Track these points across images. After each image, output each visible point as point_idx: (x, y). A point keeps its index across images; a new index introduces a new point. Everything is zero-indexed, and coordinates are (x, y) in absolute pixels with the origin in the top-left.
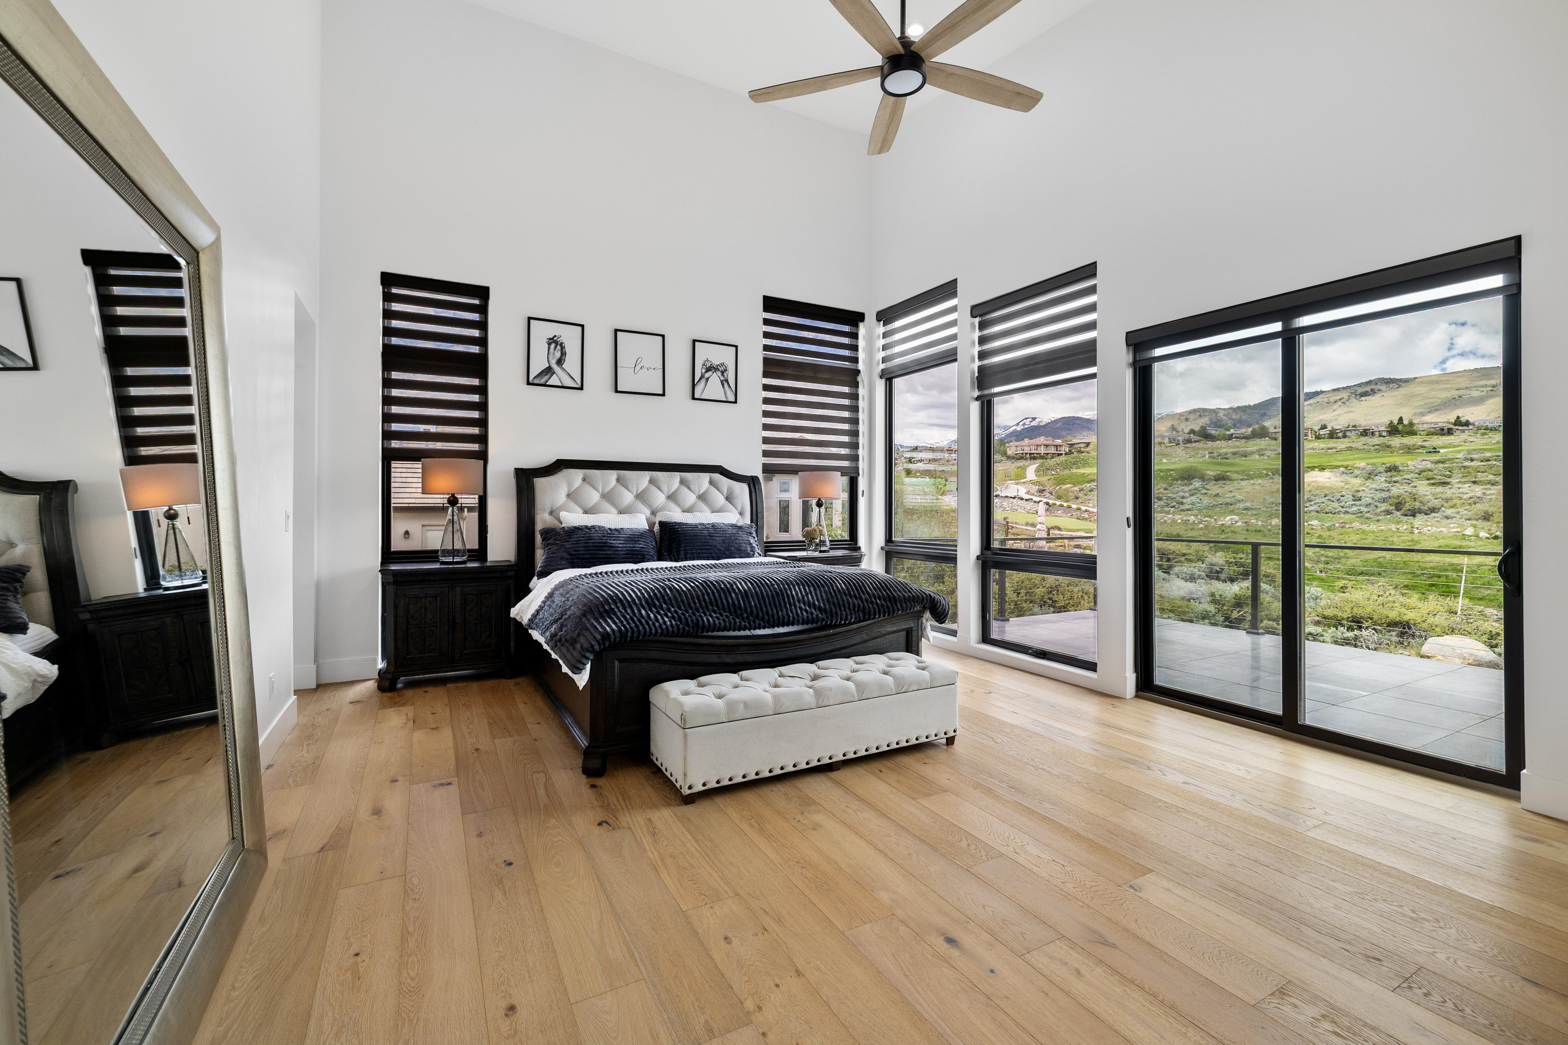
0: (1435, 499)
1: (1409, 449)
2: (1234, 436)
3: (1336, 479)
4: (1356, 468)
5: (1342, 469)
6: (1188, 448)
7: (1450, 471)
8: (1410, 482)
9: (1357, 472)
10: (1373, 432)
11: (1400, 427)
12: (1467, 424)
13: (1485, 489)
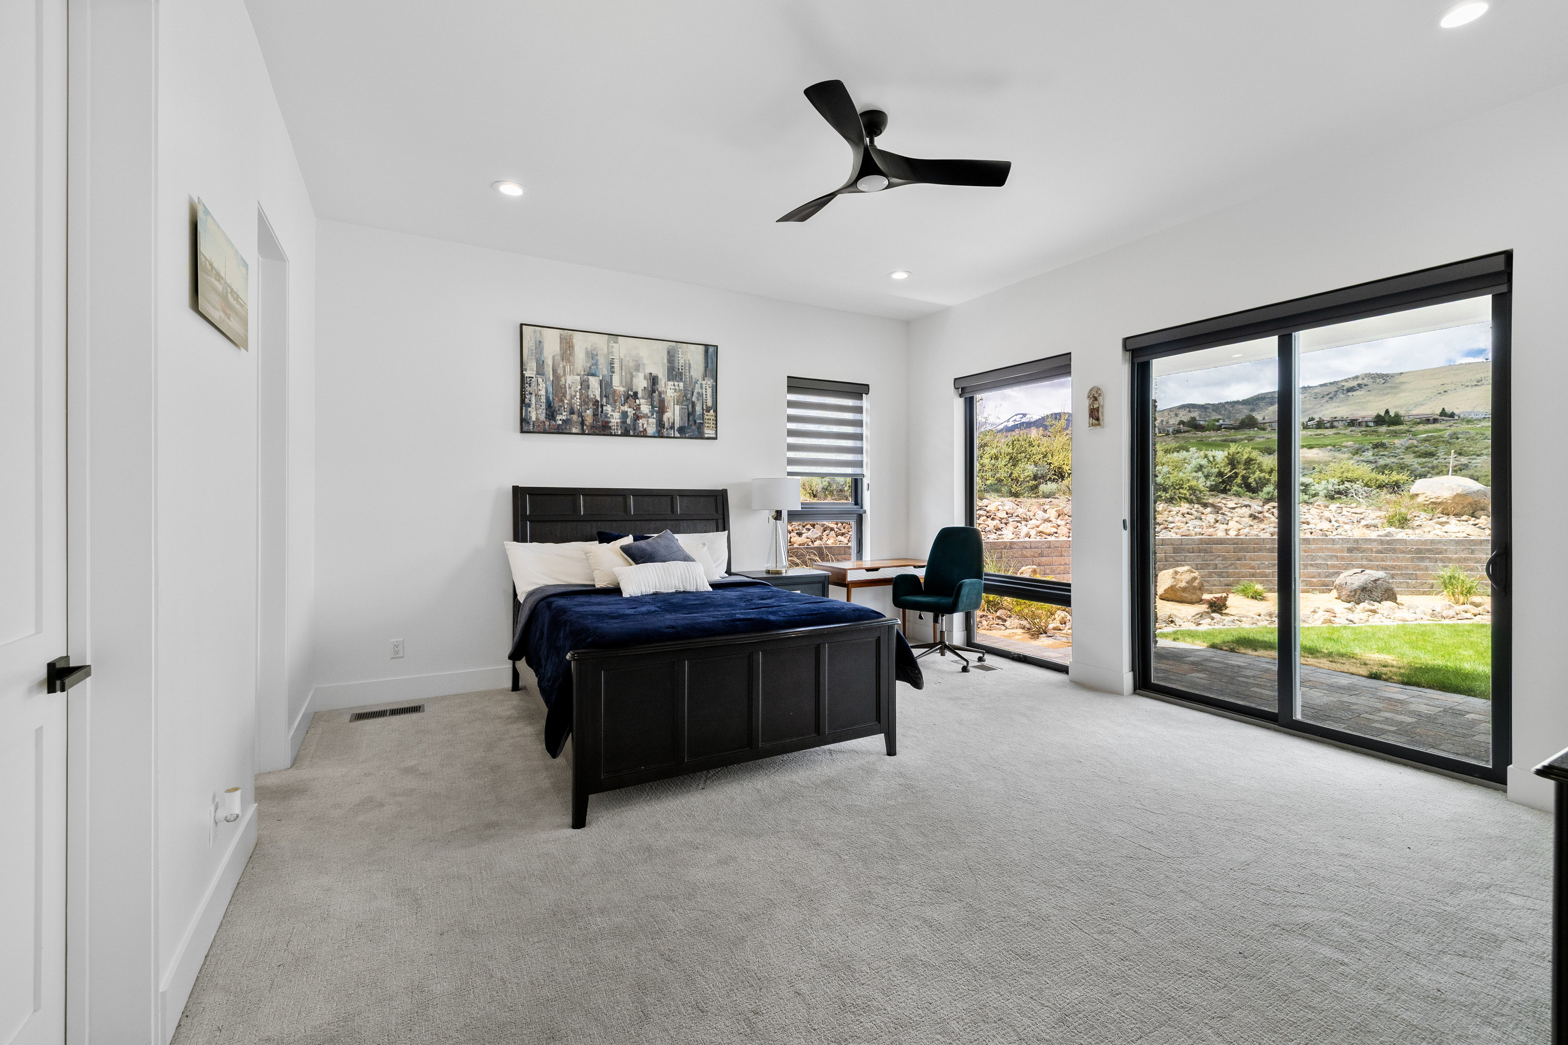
0: (1422, 468)
1: (1396, 433)
2: (1223, 427)
3: (1324, 455)
4: (1344, 446)
5: (1329, 447)
6: (1178, 437)
7: (1435, 447)
8: (1397, 455)
9: (1344, 449)
10: (1360, 423)
11: (1387, 418)
12: (1452, 415)
13: (1470, 459)
